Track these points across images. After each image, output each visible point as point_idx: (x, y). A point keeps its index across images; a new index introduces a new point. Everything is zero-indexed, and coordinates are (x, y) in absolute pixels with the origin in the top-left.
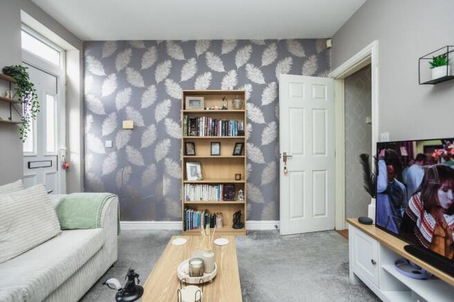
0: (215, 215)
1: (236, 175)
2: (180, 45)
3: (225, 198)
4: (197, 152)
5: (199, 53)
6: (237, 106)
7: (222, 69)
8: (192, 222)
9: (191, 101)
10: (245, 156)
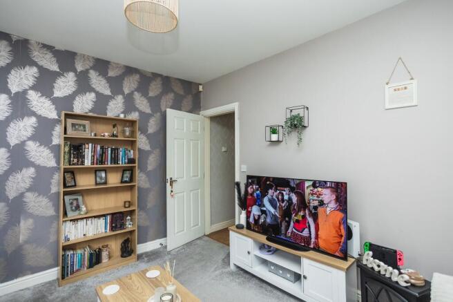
0: (99, 249)
1: (125, 202)
2: (51, 52)
3: (112, 229)
4: (77, 183)
5: (79, 68)
6: (127, 134)
7: (108, 92)
8: (72, 265)
9: (73, 125)
10: (136, 184)
